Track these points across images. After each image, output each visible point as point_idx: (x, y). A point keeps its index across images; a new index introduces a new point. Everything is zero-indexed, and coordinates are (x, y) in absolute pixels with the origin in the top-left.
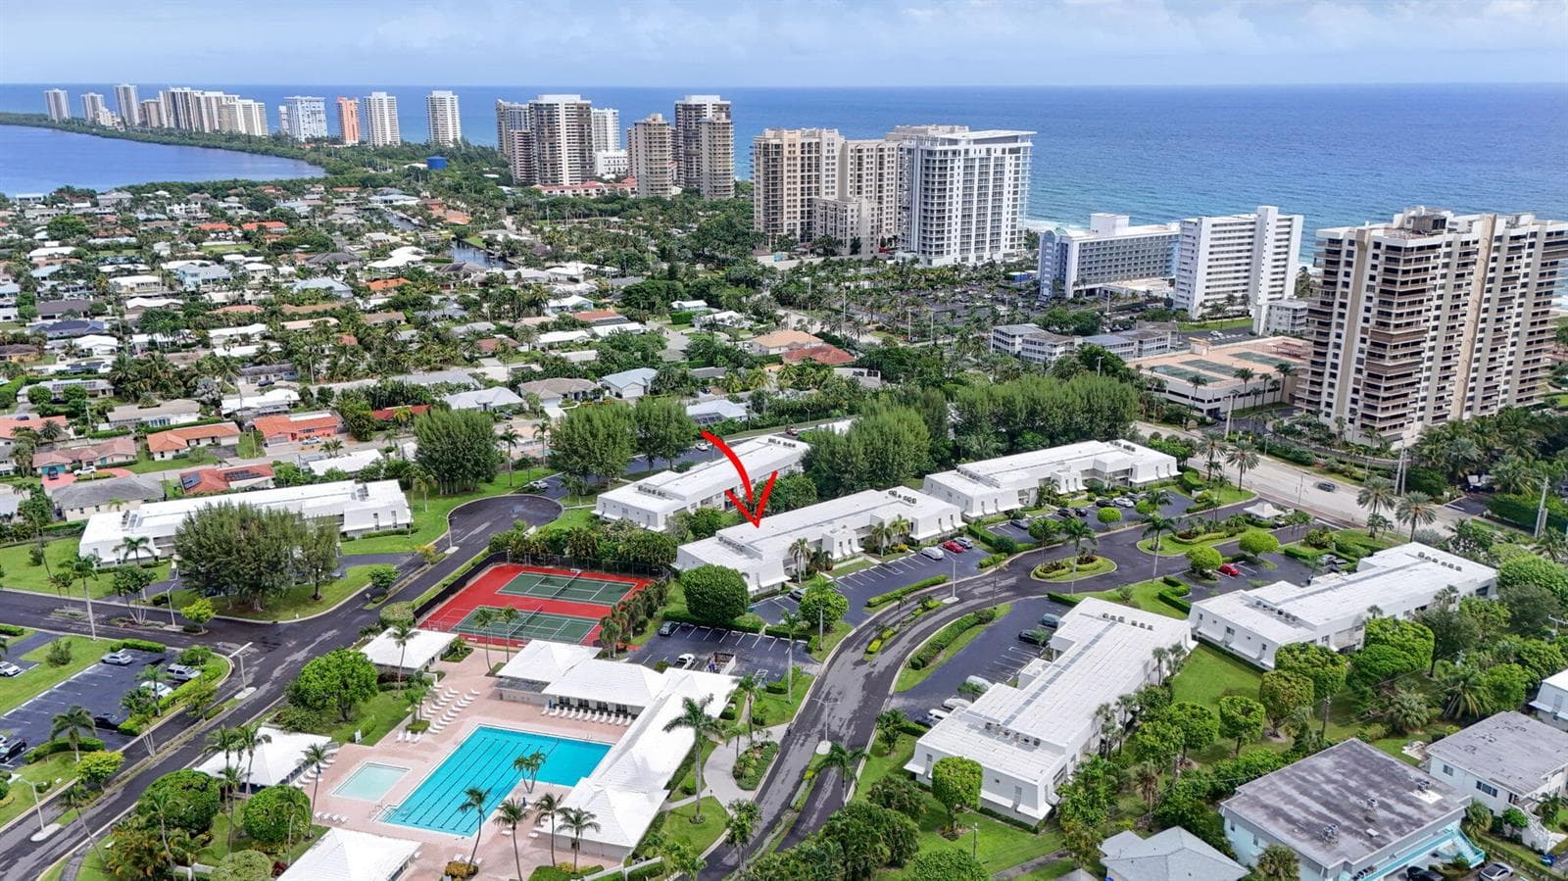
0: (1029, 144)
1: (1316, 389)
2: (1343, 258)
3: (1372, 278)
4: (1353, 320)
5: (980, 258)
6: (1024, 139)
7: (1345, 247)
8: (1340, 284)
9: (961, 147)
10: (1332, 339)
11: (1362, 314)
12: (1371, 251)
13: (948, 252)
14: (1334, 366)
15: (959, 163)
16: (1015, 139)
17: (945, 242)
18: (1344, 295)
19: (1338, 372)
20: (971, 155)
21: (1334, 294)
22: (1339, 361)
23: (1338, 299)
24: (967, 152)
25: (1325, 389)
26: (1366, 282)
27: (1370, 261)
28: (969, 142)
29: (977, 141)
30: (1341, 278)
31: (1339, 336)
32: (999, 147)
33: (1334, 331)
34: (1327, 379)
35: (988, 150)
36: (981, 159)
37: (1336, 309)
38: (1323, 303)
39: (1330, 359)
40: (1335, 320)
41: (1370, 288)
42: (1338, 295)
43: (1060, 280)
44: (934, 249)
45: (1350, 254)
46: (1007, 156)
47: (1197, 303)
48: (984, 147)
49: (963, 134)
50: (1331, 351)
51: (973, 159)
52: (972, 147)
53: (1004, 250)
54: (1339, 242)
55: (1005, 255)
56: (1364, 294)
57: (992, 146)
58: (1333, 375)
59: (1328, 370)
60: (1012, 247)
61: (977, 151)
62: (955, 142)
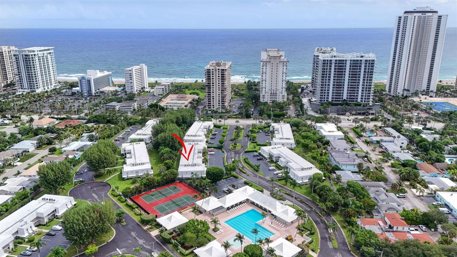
0: (53, 51)
1: (210, 102)
2: (211, 73)
3: (219, 76)
4: (216, 86)
5: (48, 88)
6: (52, 49)
7: (211, 71)
8: (211, 79)
9: (36, 53)
10: (212, 91)
11: (218, 84)
12: (218, 71)
13: (40, 88)
14: (213, 97)
15: (37, 58)
16: (49, 50)
17: (38, 84)
18: (213, 81)
19: (214, 98)
20: (39, 55)
21: (210, 81)
22: (214, 95)
23: (211, 82)
24: (38, 54)
25: (212, 102)
26: (218, 77)
27: (218, 73)
28: (37, 51)
29: (40, 51)
30: (211, 77)
31: (213, 90)
32: (46, 52)
33: (212, 89)
34: (212, 100)
35: (43, 53)
36: (42, 56)
37: (212, 84)
38: (208, 83)
39: (212, 95)
40: (212, 87)
41: (219, 79)
42: (211, 81)
43: (90, 90)
44: (36, 87)
45: (213, 72)
46: (48, 55)
47: (135, 90)
48: (42, 52)
49: (35, 49)
50: (212, 93)
51: (40, 57)
52: (39, 53)
53: (54, 85)
54: (210, 70)
55: (54, 86)
56: (218, 80)
57: (44, 52)
58: (213, 99)
59: (212, 98)
60: (55, 83)
61: (40, 54)
62: (34, 51)
